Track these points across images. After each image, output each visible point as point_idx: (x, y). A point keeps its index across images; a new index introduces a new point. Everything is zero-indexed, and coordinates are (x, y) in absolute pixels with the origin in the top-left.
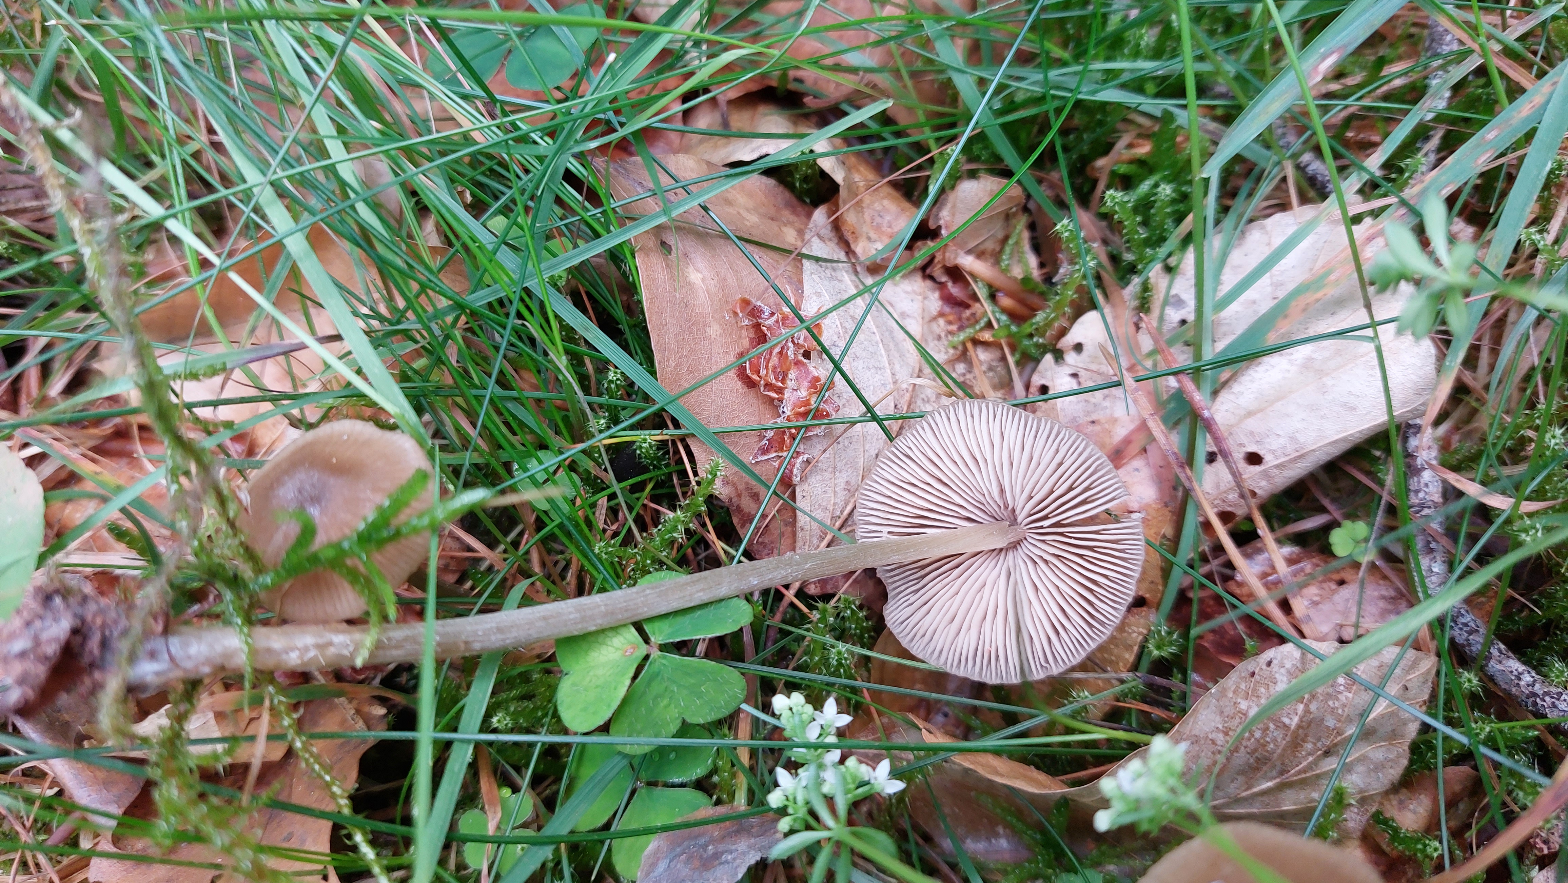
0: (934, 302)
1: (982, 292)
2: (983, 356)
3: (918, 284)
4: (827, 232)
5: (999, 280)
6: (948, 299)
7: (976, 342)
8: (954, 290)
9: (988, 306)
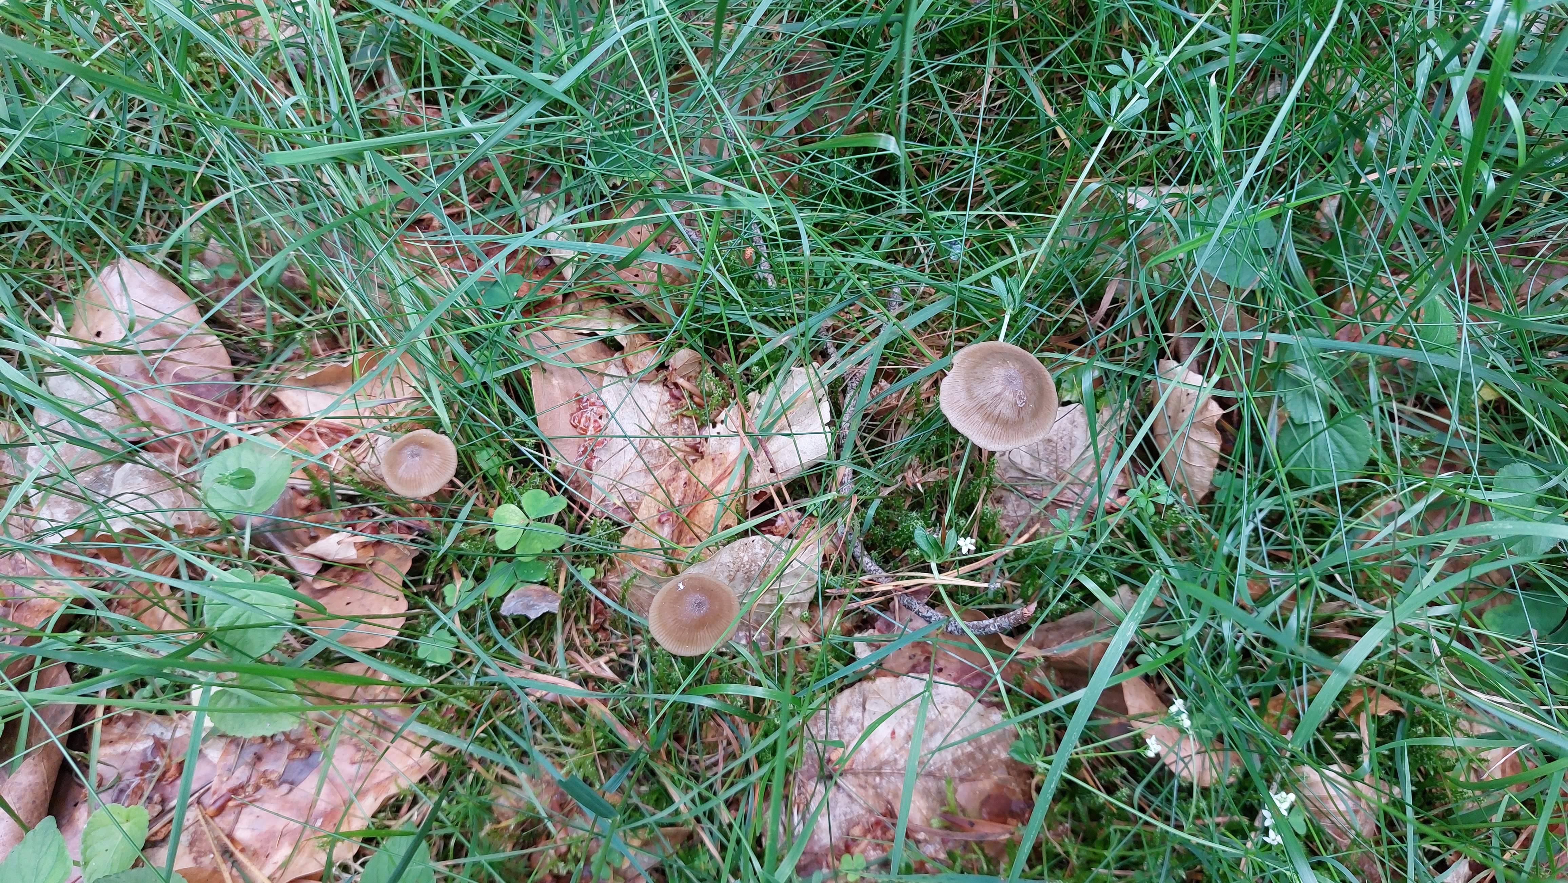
0: (666, 397)
1: (686, 395)
2: (686, 421)
3: (660, 387)
4: (619, 363)
5: (694, 390)
6: (673, 396)
7: (683, 416)
8: (676, 392)
9: (688, 401)
